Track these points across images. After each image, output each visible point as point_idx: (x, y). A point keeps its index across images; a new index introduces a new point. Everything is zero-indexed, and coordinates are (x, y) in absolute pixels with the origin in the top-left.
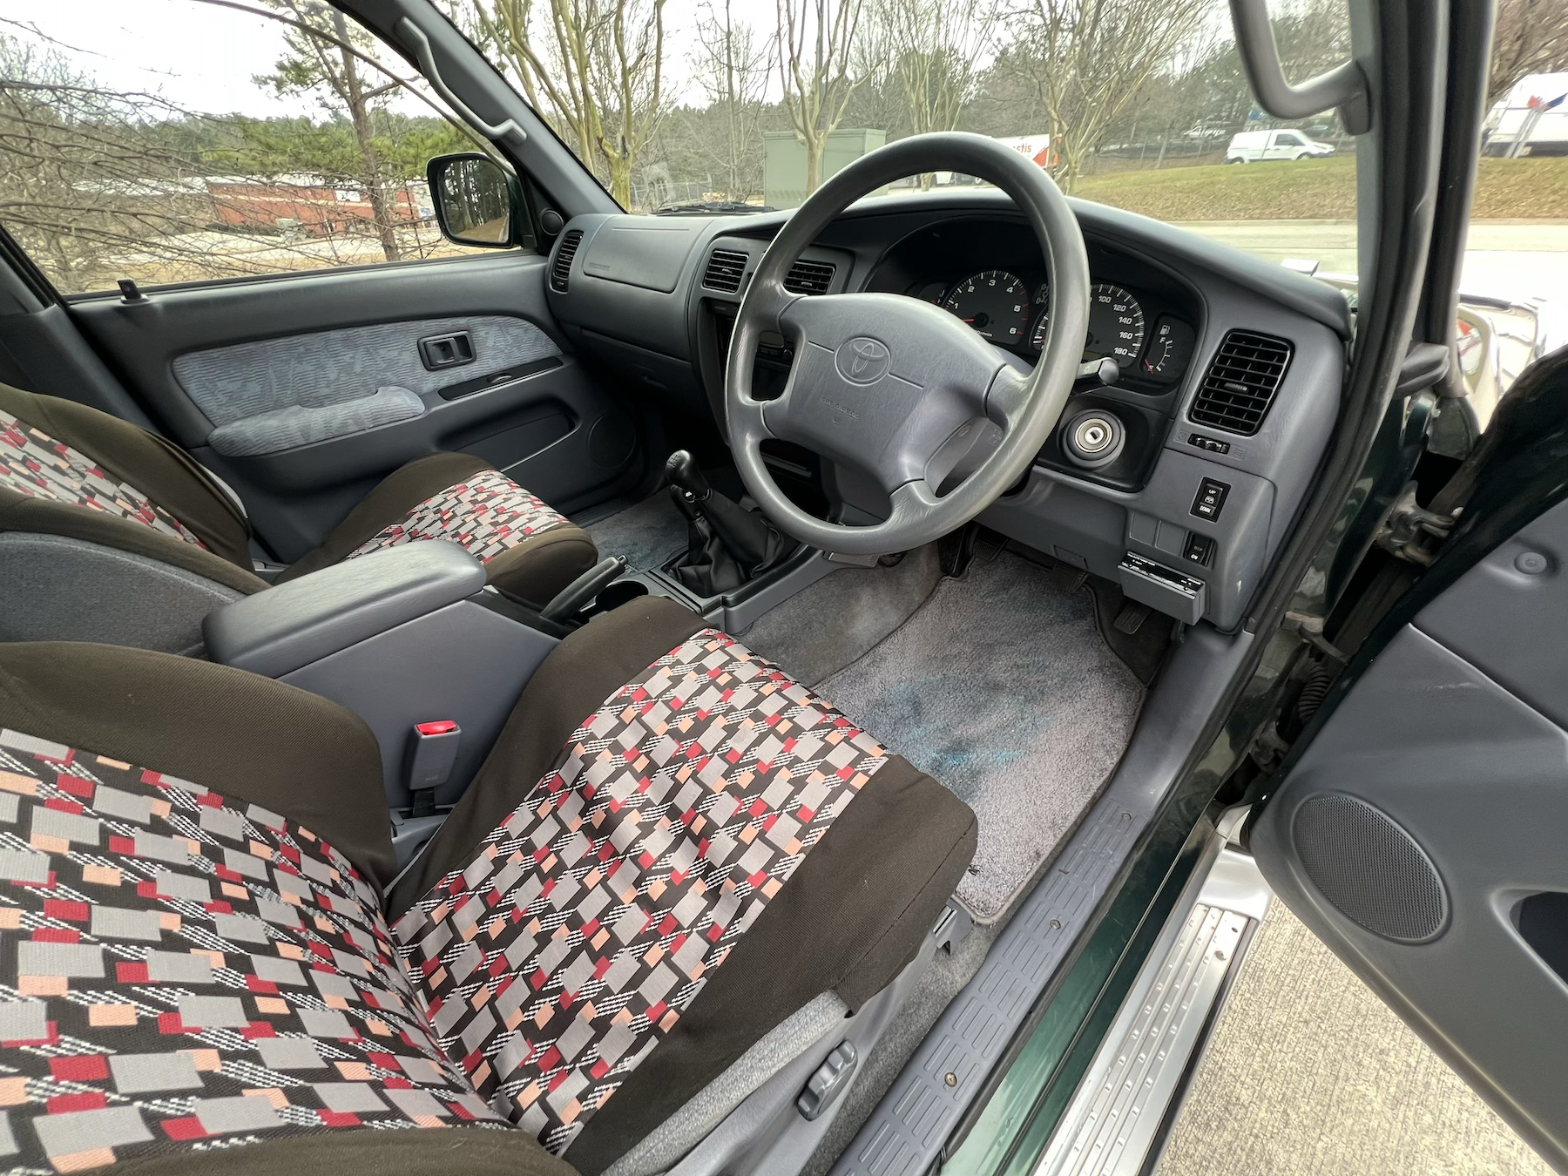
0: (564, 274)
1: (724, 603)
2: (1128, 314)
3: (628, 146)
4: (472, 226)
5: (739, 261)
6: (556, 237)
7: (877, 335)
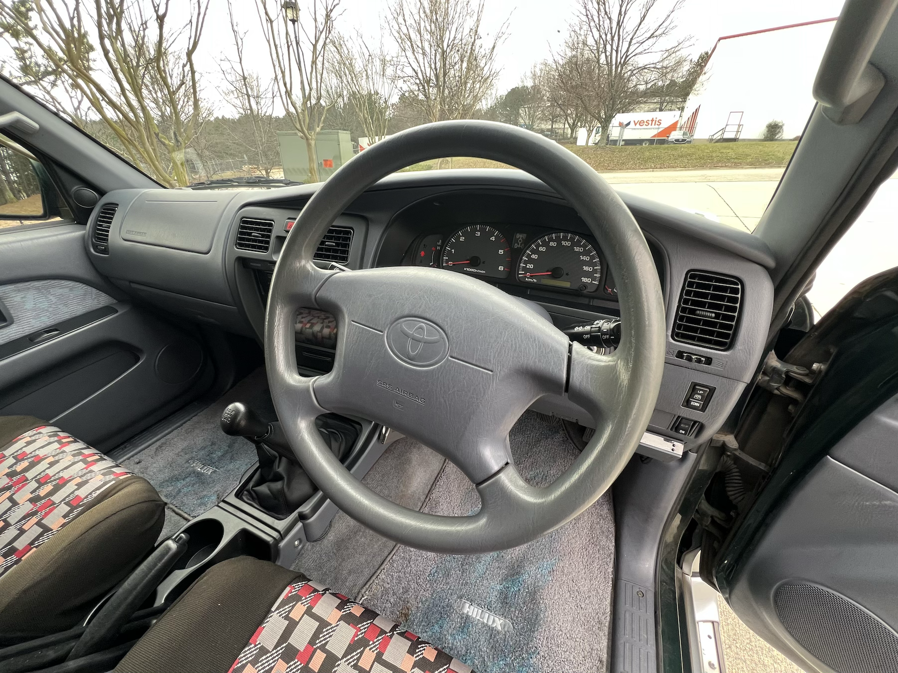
0: (104, 240)
1: (302, 517)
2: (586, 253)
3: (180, 139)
4: (15, 200)
5: (266, 226)
6: (91, 210)
7: (428, 316)
